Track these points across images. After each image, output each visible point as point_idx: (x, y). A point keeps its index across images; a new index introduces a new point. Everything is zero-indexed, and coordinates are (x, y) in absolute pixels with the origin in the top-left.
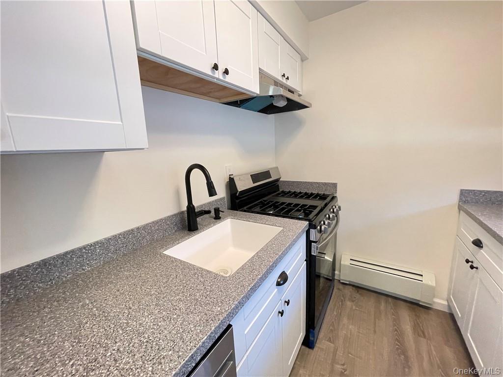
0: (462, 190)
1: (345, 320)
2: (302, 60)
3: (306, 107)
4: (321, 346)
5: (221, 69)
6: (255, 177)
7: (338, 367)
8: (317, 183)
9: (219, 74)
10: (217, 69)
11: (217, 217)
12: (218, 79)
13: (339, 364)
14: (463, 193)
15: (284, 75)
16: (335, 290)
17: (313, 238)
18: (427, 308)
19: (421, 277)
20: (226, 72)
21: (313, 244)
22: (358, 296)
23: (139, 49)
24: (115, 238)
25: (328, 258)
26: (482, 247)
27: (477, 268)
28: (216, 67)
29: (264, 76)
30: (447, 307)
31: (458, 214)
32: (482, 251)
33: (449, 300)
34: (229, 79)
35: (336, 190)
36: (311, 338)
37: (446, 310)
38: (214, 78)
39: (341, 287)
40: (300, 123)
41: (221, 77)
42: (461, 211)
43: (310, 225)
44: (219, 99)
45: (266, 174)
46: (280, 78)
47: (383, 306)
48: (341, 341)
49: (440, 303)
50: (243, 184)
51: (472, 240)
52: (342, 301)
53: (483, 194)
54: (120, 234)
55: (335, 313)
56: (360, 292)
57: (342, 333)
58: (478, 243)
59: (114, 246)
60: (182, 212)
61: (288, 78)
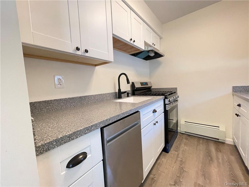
0: (233, 87)
1: (183, 145)
2: (160, 39)
3: (163, 56)
4: (172, 152)
5: (133, 40)
6: (142, 84)
7: (179, 159)
8: (168, 88)
9: (132, 42)
10: (132, 40)
11: (128, 96)
12: (131, 44)
13: (180, 158)
14: (234, 88)
15: (153, 44)
16: (178, 136)
17: (166, 102)
18: (223, 143)
19: (218, 128)
20: (134, 41)
21: (166, 105)
22: (189, 138)
23: (113, 34)
24: (97, 95)
25: (174, 121)
26: (240, 106)
27: (240, 116)
28: (131, 40)
29: (146, 44)
30: (233, 142)
31: (232, 97)
32: (241, 108)
33: (233, 139)
34: (135, 44)
35: (177, 91)
36: (167, 148)
37: (232, 144)
38: (130, 43)
39: (181, 135)
40: (160, 63)
41: (132, 43)
42: (234, 96)
43: (165, 97)
44: (129, 53)
45: (146, 84)
46: (152, 45)
47: (201, 141)
48: (181, 152)
49: (229, 141)
50: (138, 86)
51: (237, 105)
52: (182, 139)
53: (243, 87)
54: (98, 94)
55: (178, 143)
56: (190, 137)
57: (182, 149)
58: (239, 105)
59: (97, 98)
60: (116, 92)
61: (155, 45)
